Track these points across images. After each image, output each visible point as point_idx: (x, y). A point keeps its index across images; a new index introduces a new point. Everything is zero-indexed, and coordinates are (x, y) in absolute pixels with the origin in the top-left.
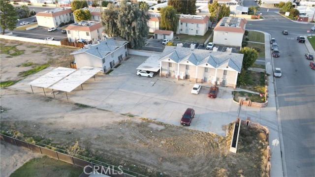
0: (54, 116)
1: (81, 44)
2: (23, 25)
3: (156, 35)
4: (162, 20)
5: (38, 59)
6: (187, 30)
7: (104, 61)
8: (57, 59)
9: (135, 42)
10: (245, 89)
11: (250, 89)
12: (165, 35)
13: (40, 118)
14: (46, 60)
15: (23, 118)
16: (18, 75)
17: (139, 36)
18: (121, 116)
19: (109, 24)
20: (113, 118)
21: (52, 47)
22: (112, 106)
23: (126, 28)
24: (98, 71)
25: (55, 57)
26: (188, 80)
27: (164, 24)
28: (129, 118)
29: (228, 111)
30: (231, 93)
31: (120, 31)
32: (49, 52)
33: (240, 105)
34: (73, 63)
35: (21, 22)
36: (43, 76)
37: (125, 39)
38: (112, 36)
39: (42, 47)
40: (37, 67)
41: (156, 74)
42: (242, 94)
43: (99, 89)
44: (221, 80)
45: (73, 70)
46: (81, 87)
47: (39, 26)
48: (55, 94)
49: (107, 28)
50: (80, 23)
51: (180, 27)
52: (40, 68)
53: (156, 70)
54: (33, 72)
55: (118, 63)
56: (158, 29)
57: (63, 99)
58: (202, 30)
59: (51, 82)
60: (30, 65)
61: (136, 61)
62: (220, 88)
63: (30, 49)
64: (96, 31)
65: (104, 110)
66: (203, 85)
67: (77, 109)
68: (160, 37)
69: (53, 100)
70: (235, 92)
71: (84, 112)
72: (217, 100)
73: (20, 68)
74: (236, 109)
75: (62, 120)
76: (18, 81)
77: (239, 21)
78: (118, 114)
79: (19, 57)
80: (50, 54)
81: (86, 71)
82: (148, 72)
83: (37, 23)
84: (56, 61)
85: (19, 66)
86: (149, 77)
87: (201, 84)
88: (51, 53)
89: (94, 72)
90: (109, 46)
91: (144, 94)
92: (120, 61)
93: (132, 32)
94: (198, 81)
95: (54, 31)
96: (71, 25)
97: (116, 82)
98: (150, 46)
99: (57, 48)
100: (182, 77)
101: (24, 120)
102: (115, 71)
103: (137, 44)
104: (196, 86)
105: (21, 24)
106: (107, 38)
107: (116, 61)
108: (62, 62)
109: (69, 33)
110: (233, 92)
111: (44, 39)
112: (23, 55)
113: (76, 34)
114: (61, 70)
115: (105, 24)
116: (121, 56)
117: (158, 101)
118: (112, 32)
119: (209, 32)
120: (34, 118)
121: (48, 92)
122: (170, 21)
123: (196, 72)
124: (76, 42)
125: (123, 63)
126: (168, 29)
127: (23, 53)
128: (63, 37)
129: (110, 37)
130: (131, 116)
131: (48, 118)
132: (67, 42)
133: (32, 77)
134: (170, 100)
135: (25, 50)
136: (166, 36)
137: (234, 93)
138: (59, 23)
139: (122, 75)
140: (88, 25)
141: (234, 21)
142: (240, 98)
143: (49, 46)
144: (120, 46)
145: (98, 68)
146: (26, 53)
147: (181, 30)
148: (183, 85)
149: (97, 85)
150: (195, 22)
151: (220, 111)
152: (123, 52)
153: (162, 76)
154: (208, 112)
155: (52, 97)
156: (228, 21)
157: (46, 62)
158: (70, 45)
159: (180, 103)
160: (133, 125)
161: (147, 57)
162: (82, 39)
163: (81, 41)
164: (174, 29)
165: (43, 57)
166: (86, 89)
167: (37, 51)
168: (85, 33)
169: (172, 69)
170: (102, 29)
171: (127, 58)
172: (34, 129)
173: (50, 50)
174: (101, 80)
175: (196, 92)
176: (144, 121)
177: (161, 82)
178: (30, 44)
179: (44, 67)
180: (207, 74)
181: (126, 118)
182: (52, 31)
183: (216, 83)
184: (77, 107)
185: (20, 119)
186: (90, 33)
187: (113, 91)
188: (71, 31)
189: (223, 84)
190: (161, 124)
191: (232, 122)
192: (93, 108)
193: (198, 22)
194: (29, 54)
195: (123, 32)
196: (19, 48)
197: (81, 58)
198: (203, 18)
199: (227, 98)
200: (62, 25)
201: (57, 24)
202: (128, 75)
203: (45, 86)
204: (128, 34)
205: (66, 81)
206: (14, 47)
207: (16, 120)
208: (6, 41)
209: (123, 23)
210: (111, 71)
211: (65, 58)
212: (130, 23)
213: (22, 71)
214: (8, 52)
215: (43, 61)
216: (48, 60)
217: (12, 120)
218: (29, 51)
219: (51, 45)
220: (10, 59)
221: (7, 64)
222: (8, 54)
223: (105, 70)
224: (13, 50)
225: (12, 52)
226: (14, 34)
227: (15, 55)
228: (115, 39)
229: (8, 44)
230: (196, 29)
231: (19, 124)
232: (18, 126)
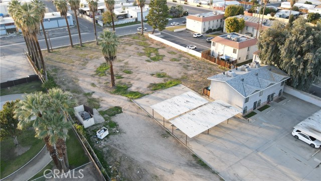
1: (223, 62)
2: (174, 27)
5: (173, 70)
7: (247, 100)
8: (192, 76)
9: (300, 78)
13: (148, 162)
14: (180, 73)
15: (131, 154)
16: (148, 87)
17: (310, 74)
19: (268, 48)
21: (191, 58)
23: (293, 60)
25: (190, 72)
31: (282, 61)
32: (186, 64)
34: (207, 88)
35: (171, 22)
37: (286, 73)
38: (266, 64)
39: (182, 54)
40: (168, 82)
43: (230, 141)
47: (187, 31)
49: (263, 53)
50: (229, 36)
52: (171, 83)
54: (162, 87)
55: (266, 103)
57: (181, 139)
59: (176, 111)
60: (162, 77)
63: (170, 55)
64: (246, 49)
67: (193, 166)
69: (170, 138)
71: (200, 176)
73: (153, 77)
75: (169, 177)
79: (156, 63)
80: (186, 67)
81: (219, 108)
83: (185, 25)
84: (190, 78)
85: (152, 75)
86: (313, 146)
88: (188, 66)
89: (229, 114)
90: (259, 79)
92: (269, 101)
93: (302, 67)
95: (200, 37)
96: (219, 37)
97: (256, 137)
99: (196, 60)
101: (132, 156)
102: (259, 116)
103: (303, 83)
105: (172, 24)
106: (259, 66)
107: (264, 101)
108: (196, 81)
109: (214, 45)
111: (186, 47)
112: (161, 62)
113: (222, 49)
114: (191, 97)
115: (262, 48)
116: (272, 95)
118: (269, 59)
120: (141, 158)
124: (218, 58)
125: (273, 104)
127: (162, 59)
128: (206, 47)
129: (264, 65)
132: (208, 55)
133: (160, 94)
135: (164, 56)
138: (207, 29)
139: (268, 127)
140: (238, 40)
143: (188, 56)
144: (276, 82)
145: (238, 105)
146: (164, 60)
149: (229, 132)
152: (277, 90)
155: (170, 133)
157: (180, 76)
158: (210, 60)
162: (226, 56)
163: (224, 58)
165: (179, 68)
166: (213, 134)
167: (175, 60)
168: (232, 49)
170: (255, 49)
171: (280, 99)
172: (135, 176)
173: (188, 61)
174: (236, 126)
178: (171, 50)
179: (176, 83)
182: (198, 37)
184: (194, 162)
186: (238, 50)
188: (216, 43)
192: (214, 172)
194: (166, 62)
195: (286, 63)
196: (161, 52)
197: (219, 88)
200: (210, 31)
201: (204, 29)
202: (277, 129)
204: (293, 68)
205: (191, 116)
206: (157, 50)
207: (124, 152)
208: (152, 41)
209: (290, 52)
210: (252, 114)
211: (200, 76)
212: (302, 53)
213: (153, 82)
214: (149, 54)
215: (177, 74)
216: (182, 74)
217: (120, 150)
218: (168, 57)
219: (191, 55)
220: (148, 64)
221: (143, 70)
222: (149, 57)
223: (245, 111)
224: (154, 54)
225: (153, 55)
226: (162, 34)
227: (154, 59)
228: (270, 70)
229: (152, 46)
231: (124, 160)
232: (122, 163)
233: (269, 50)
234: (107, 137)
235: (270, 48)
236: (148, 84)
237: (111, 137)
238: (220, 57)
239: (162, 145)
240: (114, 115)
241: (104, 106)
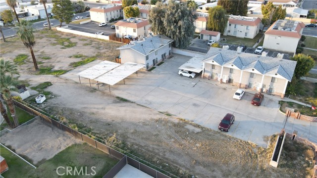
0: (96, 106)
1: (127, 40)
2: (78, 20)
3: (202, 35)
4: (209, 20)
5: (88, 51)
6: (235, 32)
7: (147, 58)
8: (105, 53)
9: (180, 41)
10: (295, 99)
11: (300, 100)
12: (211, 36)
13: (85, 107)
14: (94, 53)
16: (70, 66)
17: (184, 35)
18: (159, 114)
19: (155, 21)
20: (150, 114)
21: (101, 42)
22: (151, 103)
23: (172, 27)
24: (141, 68)
25: (103, 51)
26: (231, 84)
27: (211, 25)
28: (167, 117)
29: (273, 121)
30: (278, 102)
31: (166, 29)
32: (97, 46)
33: (287, 117)
34: (118, 57)
35: (76, 16)
36: (90, 68)
37: (170, 37)
38: (157, 34)
39: (92, 40)
40: (86, 59)
41: (198, 75)
42: (291, 105)
43: (140, 85)
44: (268, 88)
45: (118, 64)
46: (124, 82)
47: (92, 21)
48: (100, 86)
49: (153, 26)
50: (128, 20)
51: (228, 28)
52: (88, 60)
53: (199, 71)
54: (82, 63)
55: (161, 61)
56: (205, 29)
57: (106, 91)
58: (252, 32)
59: (97, 74)
60: (80, 57)
61: (179, 60)
62: (265, 95)
63: (82, 42)
64: (143, 28)
65: (143, 106)
66: (247, 90)
67: (118, 102)
68: (205, 38)
69: (97, 92)
70: (282, 101)
71: (124, 106)
72: (261, 108)
73: (71, 59)
74: (282, 120)
75: (103, 111)
76: (68, 71)
77: (296, 25)
78: (156, 112)
79: (71, 49)
80: (98, 48)
81: (129, 66)
82: (190, 72)
83: (90, 18)
84: (104, 55)
85: (70, 57)
86: (190, 77)
87: (244, 90)
88: (100, 47)
89: (137, 68)
90: (153, 43)
91: (183, 95)
92: (163, 59)
93: (178, 31)
94: (242, 86)
95: (104, 26)
96: (120, 21)
97: (157, 80)
98: (195, 46)
99: (106, 43)
100: (225, 81)
101: (71, 107)
102: (158, 69)
103: (182, 43)
104: (239, 91)
105: (76, 18)
106: (152, 36)
107: (160, 59)
108: (109, 56)
109: (118, 28)
110: (280, 101)
111: (94, 33)
113: (124, 30)
114: (107, 64)
115: (152, 22)
116: (165, 54)
117: (197, 103)
118: (158, 29)
119: (260, 35)
120: (78, 107)
121: (93, 83)
122: (218, 22)
123: (240, 77)
124: (123, 38)
125: (166, 61)
126: (215, 30)
127: (75, 46)
128: (112, 32)
130: (169, 115)
131: (91, 108)
132: (114, 37)
133: (81, 68)
134: (210, 103)
135: (77, 43)
136: (212, 37)
137: (281, 103)
138: (110, 19)
139: (163, 73)
140: (136, 22)
141: (290, 25)
142: (288, 109)
143: (98, 40)
144: (165, 44)
145: (141, 64)
146: (78, 46)
147: (229, 31)
148: (225, 89)
149: (139, 80)
150: (245, 24)
151: (263, 120)
152: (167, 50)
153: (204, 78)
154: (249, 120)
155: (96, 89)
156: (283, 24)
157: (95, 55)
158: (117, 40)
159: (220, 108)
160: (169, 124)
161: (190, 57)
162: (129, 36)
163: (128, 37)
164: (221, 30)
165: (93, 50)
166: (128, 84)
167: (87, 44)
168: (132, 29)
169: (214, 71)
170: (148, 26)
171: (170, 57)
172: (77, 116)
173: (99, 44)
174: (143, 77)
175: (238, 97)
176: (181, 122)
177: (202, 83)
178: (82, 38)
179: (92, 59)
180: (252, 79)
181: (164, 117)
182: (102, 26)
183: (262, 90)
184: (118, 101)
185: (68, 106)
186: (136, 29)
187: (153, 88)
188: (119, 27)
189: (270, 92)
190: (198, 126)
191: (276, 134)
192: (132, 102)
193: (249, 24)
194: (80, 47)
195: (169, 30)
196: (73, 40)
197: (126, 54)
198: (254, 20)
199: (272, 108)
200: (112, 20)
201: (107, 19)
202: (170, 73)
203: (91, 78)
204: (174, 33)
205: (110, 74)
206: (68, 39)
207: (63, 106)
208: (62, 33)
209: (169, 22)
210: (153, 68)
211: (112, 52)
212: (176, 22)
213: (72, 62)
214: (63, 44)
215: (92, 54)
216: (96, 53)
218: (80, 43)
219: (100, 39)
220: (64, 50)
221: (61, 55)
222: (62, 45)
223: (147, 67)
224: (67, 42)
225: (66, 43)
226: (69, 27)
227: (68, 46)
228: (160, 37)
229: (63, 37)
230: (245, 32)
231: (65, 110)
232: (64, 112)
233: (156, 23)
234: (45, 101)
235: (157, 21)
236: (69, 64)
237: (49, 101)
238: (124, 37)
240: (46, 87)
241: (34, 84)
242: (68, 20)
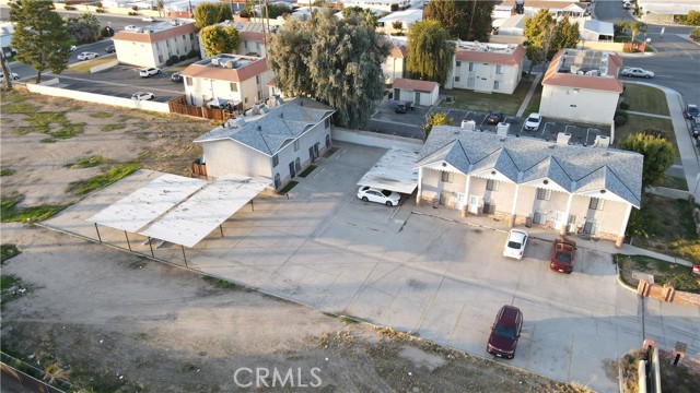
0: (152, 313)
1: (217, 112)
2: (87, 62)
3: (397, 91)
4: (411, 55)
5: (115, 147)
6: (471, 80)
7: (275, 162)
8: (161, 149)
9: (349, 107)
10: (646, 247)
11: (659, 249)
12: (418, 92)
13: (117, 318)
14: (134, 150)
16: (71, 190)
17: (361, 98)
18: (325, 321)
19: (288, 66)
20: (304, 324)
21: (149, 118)
22: (299, 288)
23: (332, 79)
24: (261, 188)
25: (156, 144)
26: (491, 216)
27: (416, 65)
28: (347, 328)
29: (612, 314)
30: (610, 259)
31: (316, 84)
32: (141, 131)
33: (642, 297)
34: (198, 162)
35: (79, 52)
36: (126, 199)
37: (326, 103)
38: (293, 96)
39: (125, 115)
40: (113, 170)
41: (404, 198)
42: (642, 263)
43: (264, 237)
44: (581, 222)
45: (199, 183)
46: (219, 234)
47: (120, 64)
48: (155, 246)
49: (283, 77)
50: (215, 61)
51: (453, 73)
52: (119, 172)
53: (409, 190)
54: (102, 183)
55: (309, 164)
56: (400, 76)
57: (174, 261)
58: (509, 79)
59: (146, 214)
60: (97, 163)
61: (354, 158)
62: (579, 242)
63: (98, 121)
64: (254, 79)
65: (279, 299)
66: (533, 231)
67: (211, 293)
68: (406, 97)
69: (151, 265)
70: (620, 255)
71: (229, 304)
72: (575, 277)
73: (71, 171)
74: (632, 310)
75: (171, 327)
76: (66, 207)
77: (605, 60)
78: (316, 313)
79: (71, 141)
80: (143, 136)
81: (231, 187)
82: (387, 193)
83: (115, 57)
84: (159, 154)
85: (69, 166)
86: (389, 204)
87: (527, 232)
88: (147, 133)
89: (252, 191)
90: (287, 121)
91: (379, 255)
92: (313, 159)
93: (346, 88)
94: (518, 221)
95: (155, 76)
96: (196, 66)
97: (304, 218)
98: (385, 120)
99: (162, 120)
100: (474, 210)
101: (77, 320)
102: (303, 185)
103: (356, 116)
104: (517, 238)
105: (79, 57)
106: (282, 102)
107: (305, 159)
108: (173, 157)
109: (190, 82)
110: (614, 256)
111: (129, 97)
112: (81, 137)
113: (208, 87)
114: (171, 183)
115: (279, 68)
116: (316, 146)
117: (419, 276)
118: (295, 85)
119: (528, 86)
121: (137, 241)
122: (434, 55)
123: (513, 199)
124: (205, 106)
125: (320, 162)
126: (426, 78)
127: (82, 132)
128: (174, 92)
129: (290, 99)
130: (352, 320)
131: (136, 319)
132: (184, 105)
133: (100, 197)
134: (449, 274)
135: (85, 124)
136: (422, 95)
137: (618, 259)
138: (166, 58)
139: (320, 198)
141: (594, 61)
143: (141, 115)
144: (316, 121)
145: (263, 178)
146: (88, 132)
147: (457, 79)
148: (477, 231)
149: (258, 223)
150: (493, 62)
151: (589, 313)
152: (320, 135)
153: (424, 203)
154: (556, 315)
155: (142, 259)
156: (579, 58)
157: (135, 156)
158: (190, 113)
159: (478, 286)
160: (358, 351)
161: (384, 151)
162: (220, 100)
163: (218, 104)
164: (440, 78)
165: (128, 142)
166: (232, 235)
167: (114, 127)
168: (227, 84)
169: (447, 187)
170: (269, 75)
171: (330, 152)
172: (98, 350)
173: (144, 124)
174: (269, 211)
175: (516, 253)
176: (388, 339)
177: (421, 220)
178: (97, 109)
179: (129, 169)
180: (543, 204)
181: (340, 328)
182: (150, 76)
183: (567, 228)
184: (210, 287)
185: (66, 319)
186: (238, 84)
187: (299, 242)
188: (194, 79)
189: (586, 232)
190: (433, 348)
191: (631, 352)
192: (250, 290)
193: (499, 60)
194: (94, 135)
195: (323, 86)
196: (73, 117)
197: (220, 153)
198: (511, 52)
199: (602, 274)
200: (173, 61)
201: (160, 58)
202: (336, 197)
203: (132, 227)
204: (336, 92)
205: (182, 214)
206: (62, 114)
207: (54, 320)
208: (44, 99)
209: (323, 66)
210: (291, 185)
211: (179, 147)
212: (340, 65)
213: (76, 180)
214: (46, 128)
215: (127, 152)
216: (139, 151)
217: (44, 321)
218: (94, 126)
219: (146, 112)
220: (50, 146)
221: (43, 160)
222: (46, 132)
223: (277, 183)
224: (58, 124)
225: (56, 127)
226: (61, 80)
227: (62, 135)
228: (302, 104)
229: (47, 108)
230: (494, 79)
231: (60, 334)
232: (58, 340)
233: (291, 69)
235: (291, 65)
236: (67, 186)
237: (9, 304)
238: (209, 104)
239: (137, 282)
242: (59, 65)
